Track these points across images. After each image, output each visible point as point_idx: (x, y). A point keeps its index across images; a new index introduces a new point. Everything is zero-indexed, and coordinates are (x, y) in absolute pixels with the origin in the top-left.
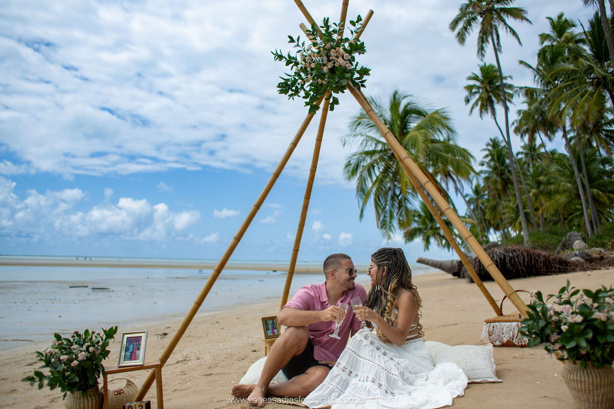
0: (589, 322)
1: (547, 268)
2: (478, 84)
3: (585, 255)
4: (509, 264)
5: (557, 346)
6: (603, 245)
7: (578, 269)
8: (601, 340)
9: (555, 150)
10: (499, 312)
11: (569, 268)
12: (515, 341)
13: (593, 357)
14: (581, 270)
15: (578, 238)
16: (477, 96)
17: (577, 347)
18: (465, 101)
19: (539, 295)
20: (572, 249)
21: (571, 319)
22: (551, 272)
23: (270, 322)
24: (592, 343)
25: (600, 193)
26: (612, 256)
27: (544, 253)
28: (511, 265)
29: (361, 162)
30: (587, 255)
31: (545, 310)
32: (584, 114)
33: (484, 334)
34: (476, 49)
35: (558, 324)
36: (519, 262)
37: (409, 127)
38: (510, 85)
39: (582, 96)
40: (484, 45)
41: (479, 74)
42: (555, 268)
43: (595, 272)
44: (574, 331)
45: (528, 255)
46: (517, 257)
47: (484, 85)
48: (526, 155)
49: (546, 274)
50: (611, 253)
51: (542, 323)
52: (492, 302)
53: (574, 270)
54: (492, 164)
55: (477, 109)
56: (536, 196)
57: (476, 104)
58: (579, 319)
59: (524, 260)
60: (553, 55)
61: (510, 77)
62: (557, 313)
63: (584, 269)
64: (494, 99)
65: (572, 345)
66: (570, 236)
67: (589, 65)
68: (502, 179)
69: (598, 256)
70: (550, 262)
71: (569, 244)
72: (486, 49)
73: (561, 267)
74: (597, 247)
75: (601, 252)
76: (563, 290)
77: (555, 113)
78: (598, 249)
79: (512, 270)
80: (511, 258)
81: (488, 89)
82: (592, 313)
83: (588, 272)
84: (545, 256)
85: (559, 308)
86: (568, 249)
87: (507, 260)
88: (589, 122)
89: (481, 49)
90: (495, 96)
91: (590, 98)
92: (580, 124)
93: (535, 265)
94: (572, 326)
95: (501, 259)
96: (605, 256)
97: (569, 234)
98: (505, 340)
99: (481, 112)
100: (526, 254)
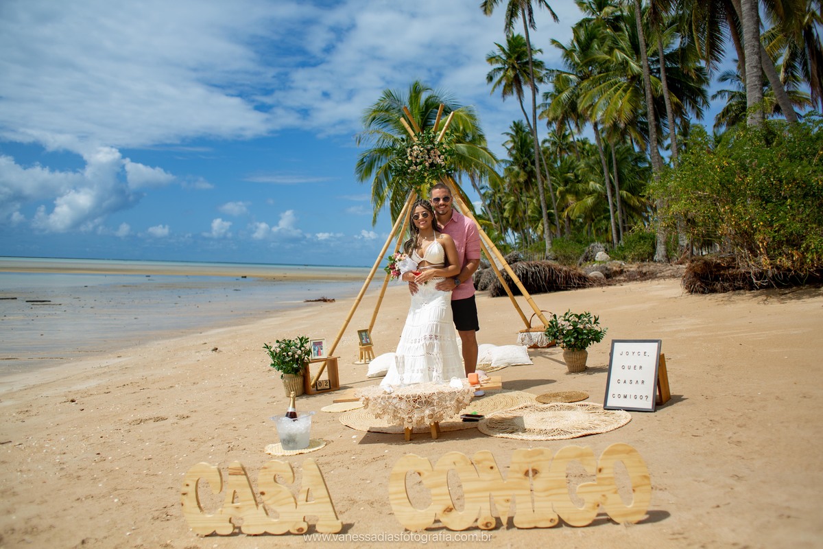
0: (576, 329)
1: (567, 283)
2: (504, 57)
3: (604, 269)
4: (531, 279)
5: (562, 341)
6: (624, 258)
7: (595, 284)
8: (580, 337)
9: (587, 138)
10: (529, 325)
11: (587, 284)
12: (539, 345)
13: (577, 346)
14: (598, 286)
15: (601, 249)
16: (502, 73)
17: (570, 341)
18: (487, 78)
19: (555, 316)
20: (594, 260)
21: (568, 328)
22: (570, 287)
23: (364, 334)
24: (576, 338)
25: (630, 195)
26: (632, 269)
27: (564, 269)
28: (533, 280)
29: (375, 160)
30: (607, 269)
31: (557, 324)
32: (617, 111)
33: (519, 340)
34: (504, 25)
35: (562, 330)
36: (541, 278)
37: (429, 123)
38: (541, 62)
39: (616, 90)
40: (513, 20)
41: (505, 45)
42: (575, 284)
43: (610, 287)
44: (569, 334)
45: (549, 270)
46: (539, 273)
47: (511, 61)
48: (554, 143)
49: (565, 289)
50: (631, 266)
51: (555, 330)
52: (525, 319)
53: (591, 286)
54: (514, 152)
55: (501, 88)
56: (563, 194)
57: (500, 82)
58: (571, 328)
59: (545, 275)
60: (588, 34)
61: (540, 51)
62: (563, 325)
63: (601, 285)
64: (521, 78)
65: (568, 339)
66: (593, 247)
67: (625, 58)
68: (525, 171)
69: (618, 269)
70: (570, 277)
71: (592, 256)
72: (515, 25)
73: (580, 283)
74: (618, 260)
75: (621, 265)
76: (566, 314)
77: (586, 106)
78: (619, 262)
79: (534, 286)
80: (533, 273)
81: (516, 66)
82: (577, 325)
83: (604, 288)
84: (566, 271)
85: (563, 323)
86: (590, 261)
87: (530, 274)
88: (620, 121)
89: (509, 24)
90: (522, 75)
91: (624, 94)
92: (612, 122)
93: (555, 280)
94: (568, 330)
95: (523, 274)
96: (625, 270)
97: (592, 245)
98: (532, 344)
99: (504, 93)
100: (548, 269)
